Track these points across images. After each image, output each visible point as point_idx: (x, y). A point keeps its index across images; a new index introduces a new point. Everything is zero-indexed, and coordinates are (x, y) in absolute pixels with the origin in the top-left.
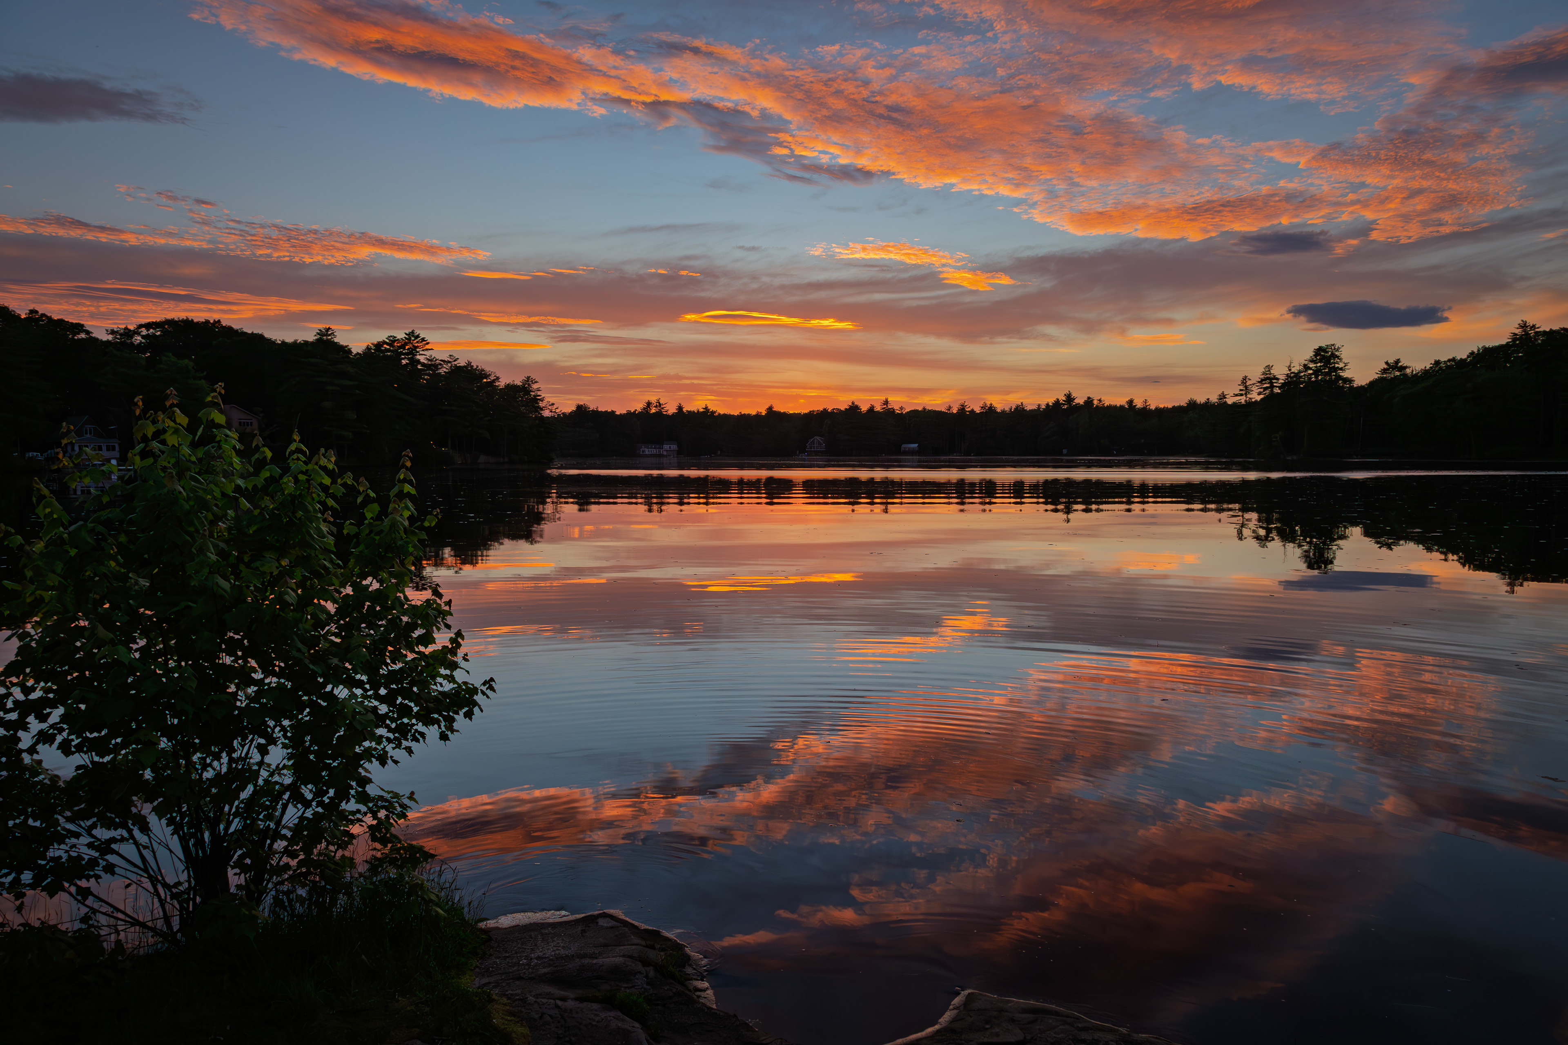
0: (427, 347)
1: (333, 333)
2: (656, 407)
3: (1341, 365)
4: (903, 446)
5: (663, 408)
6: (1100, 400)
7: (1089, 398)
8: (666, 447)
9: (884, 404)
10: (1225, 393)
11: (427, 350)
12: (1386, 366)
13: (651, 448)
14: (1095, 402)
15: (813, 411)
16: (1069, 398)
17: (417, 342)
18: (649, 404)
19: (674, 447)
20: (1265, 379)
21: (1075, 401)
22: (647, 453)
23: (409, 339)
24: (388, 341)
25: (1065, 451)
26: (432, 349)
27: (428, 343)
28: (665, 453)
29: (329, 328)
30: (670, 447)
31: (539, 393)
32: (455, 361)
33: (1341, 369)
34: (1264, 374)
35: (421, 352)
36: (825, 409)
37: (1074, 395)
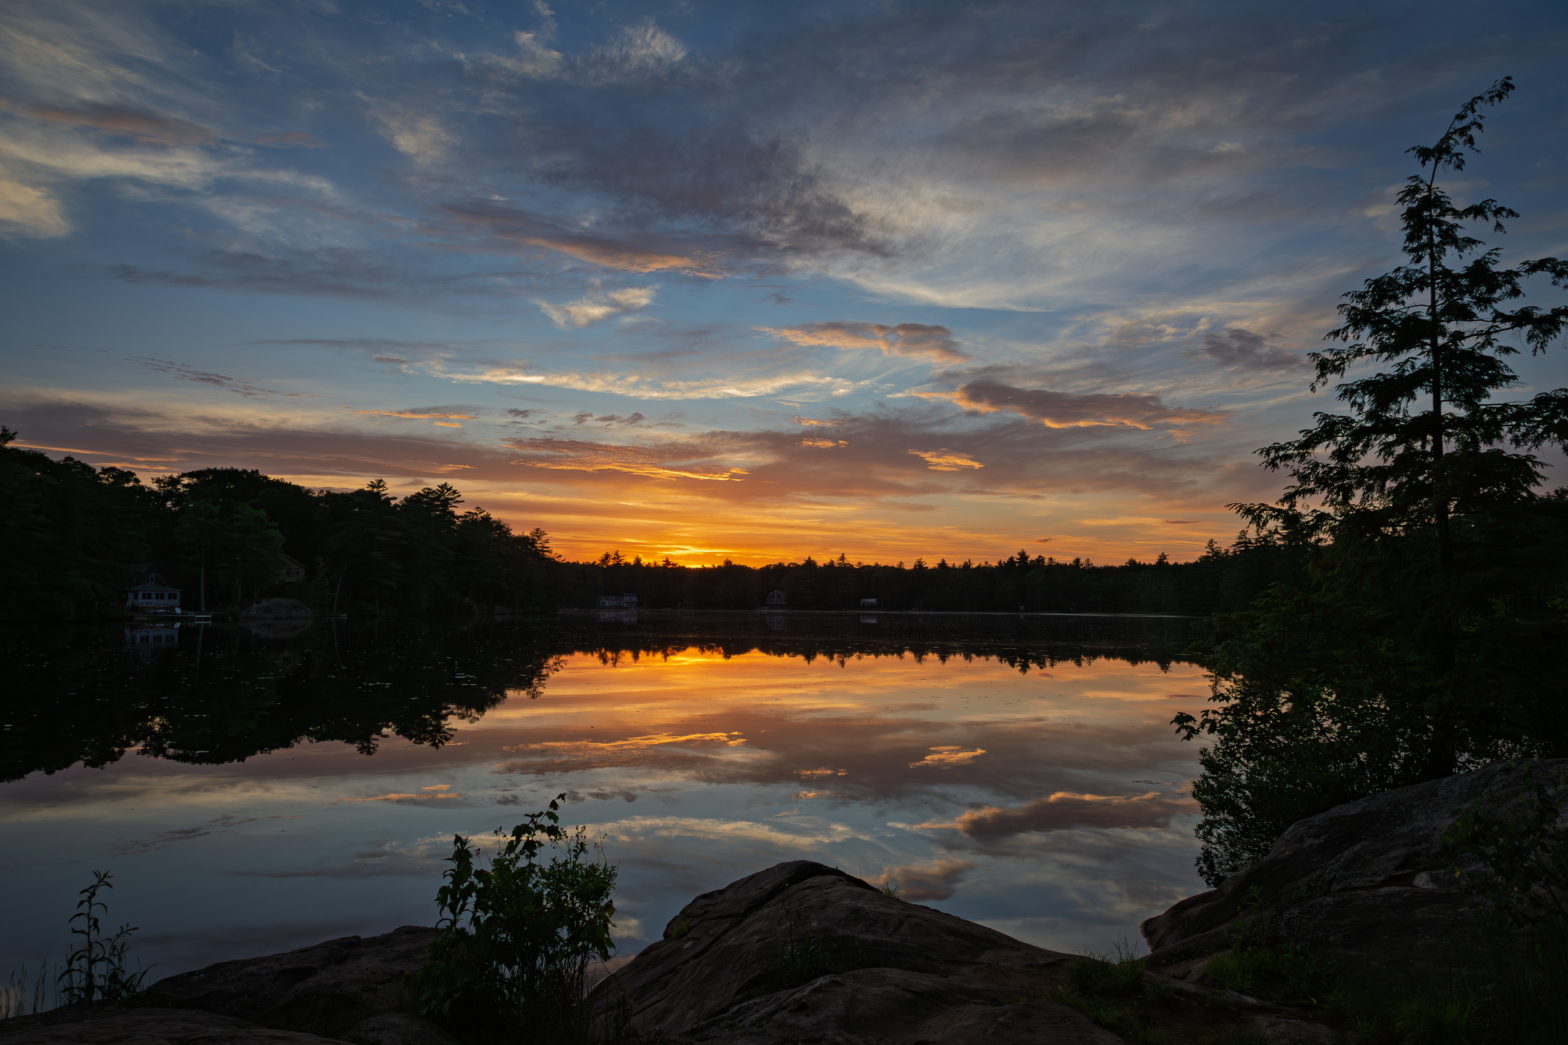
0: (458, 499)
1: (383, 485)
2: (614, 559)
4: (863, 600)
5: (621, 560)
6: (1051, 559)
7: (1040, 557)
8: (627, 599)
9: (841, 560)
10: (1165, 554)
11: (457, 502)
13: (611, 600)
14: (1047, 561)
15: (771, 565)
16: (1023, 556)
17: (449, 494)
18: (607, 556)
19: (634, 599)
20: (1240, 543)
21: (1029, 559)
22: (607, 604)
23: (442, 492)
24: (422, 493)
25: (1022, 608)
26: (463, 501)
27: (460, 496)
28: (625, 605)
29: (381, 481)
30: (630, 599)
31: (546, 545)
32: (481, 513)
34: (1239, 537)
35: (453, 504)
36: (780, 564)
37: (1028, 553)
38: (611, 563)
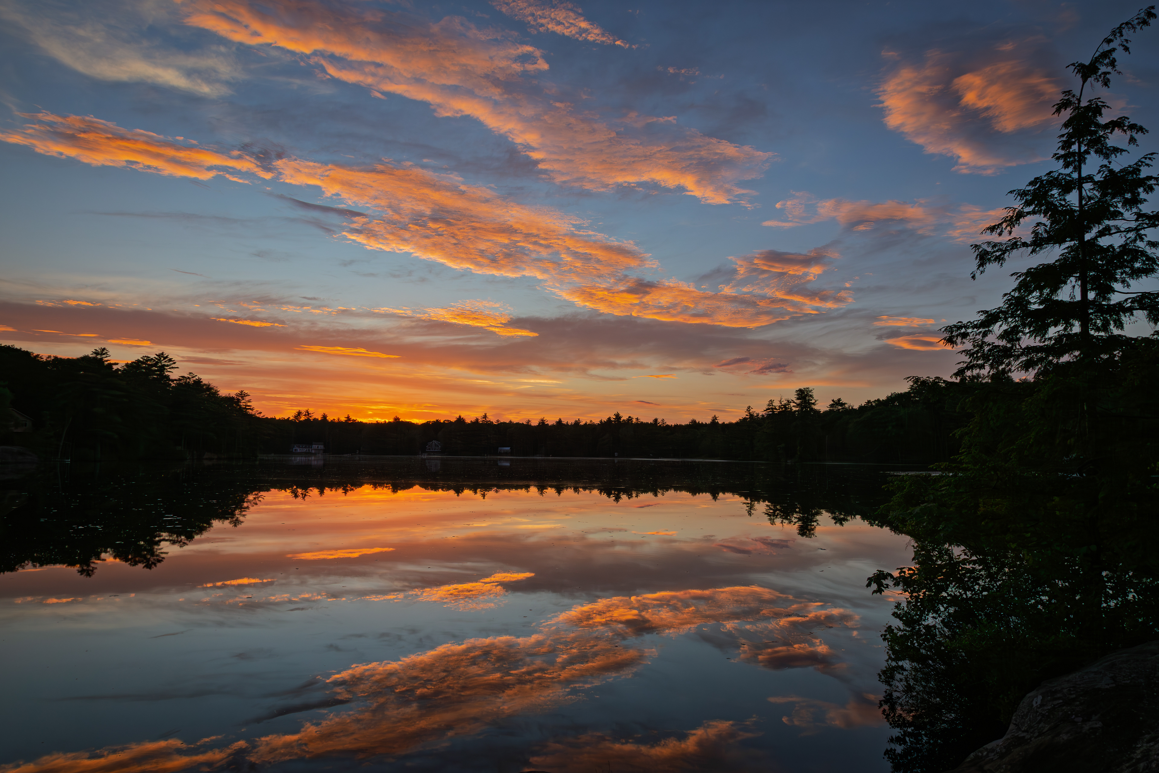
0: (173, 366)
1: (106, 353)
2: (305, 415)
3: (813, 401)
4: (500, 448)
5: (310, 417)
6: (637, 419)
7: (630, 417)
8: (315, 446)
9: (484, 418)
10: (716, 416)
11: (173, 368)
12: (833, 403)
13: (302, 447)
14: (634, 421)
15: (430, 422)
16: (618, 417)
17: (165, 362)
18: (299, 413)
19: (321, 447)
20: (769, 409)
21: (622, 419)
22: (299, 451)
23: (160, 360)
24: (142, 360)
25: (616, 454)
26: (177, 368)
27: (175, 363)
28: (313, 452)
29: (104, 349)
30: (318, 447)
31: (249, 404)
32: (193, 377)
33: (813, 404)
34: (769, 405)
35: (169, 370)
36: (437, 420)
37: (621, 415)
38: (303, 418)
